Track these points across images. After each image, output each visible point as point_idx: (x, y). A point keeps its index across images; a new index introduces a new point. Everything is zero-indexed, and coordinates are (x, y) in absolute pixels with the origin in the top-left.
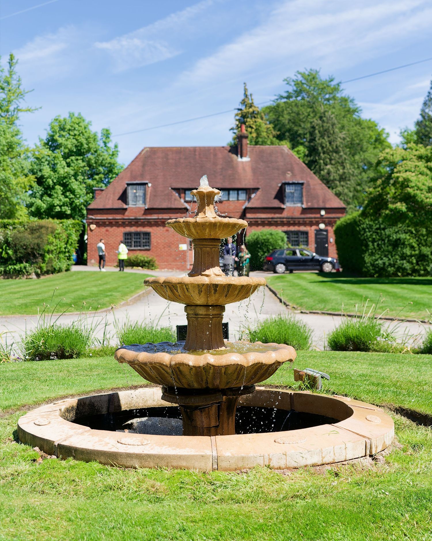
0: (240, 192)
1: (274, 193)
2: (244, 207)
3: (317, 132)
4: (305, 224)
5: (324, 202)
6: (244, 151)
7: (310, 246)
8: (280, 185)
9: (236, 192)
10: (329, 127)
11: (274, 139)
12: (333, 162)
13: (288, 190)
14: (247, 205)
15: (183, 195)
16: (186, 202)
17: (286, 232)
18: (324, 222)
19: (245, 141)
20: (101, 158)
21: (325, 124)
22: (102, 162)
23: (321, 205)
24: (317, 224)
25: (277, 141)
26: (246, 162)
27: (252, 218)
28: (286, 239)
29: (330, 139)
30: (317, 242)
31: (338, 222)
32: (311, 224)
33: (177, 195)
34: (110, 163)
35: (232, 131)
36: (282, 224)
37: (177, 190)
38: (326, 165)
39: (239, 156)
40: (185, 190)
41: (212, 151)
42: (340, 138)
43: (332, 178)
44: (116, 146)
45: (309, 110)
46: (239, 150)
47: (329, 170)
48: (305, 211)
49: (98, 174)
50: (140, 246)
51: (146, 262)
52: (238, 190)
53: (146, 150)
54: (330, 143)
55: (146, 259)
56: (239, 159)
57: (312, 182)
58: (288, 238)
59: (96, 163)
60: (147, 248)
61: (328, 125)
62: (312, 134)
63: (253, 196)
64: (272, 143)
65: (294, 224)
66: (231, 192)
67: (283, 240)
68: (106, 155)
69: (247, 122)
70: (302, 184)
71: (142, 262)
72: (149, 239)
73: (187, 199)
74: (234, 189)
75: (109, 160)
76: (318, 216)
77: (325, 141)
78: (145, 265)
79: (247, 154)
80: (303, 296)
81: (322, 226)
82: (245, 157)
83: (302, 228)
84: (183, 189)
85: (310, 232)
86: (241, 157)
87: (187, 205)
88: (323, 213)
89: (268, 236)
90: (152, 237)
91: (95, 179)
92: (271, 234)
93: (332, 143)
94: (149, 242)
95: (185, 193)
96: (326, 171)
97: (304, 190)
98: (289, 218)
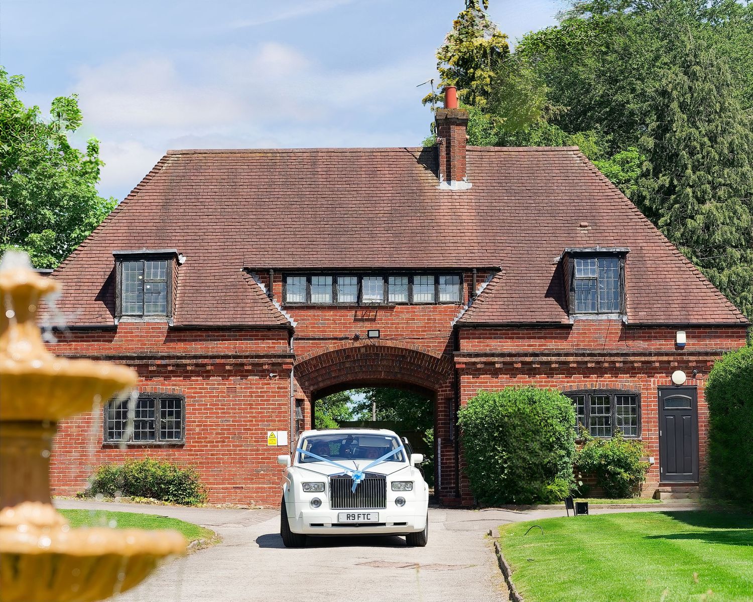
0: (442, 279)
1: (544, 282)
2: (453, 323)
3: (675, 105)
4: (631, 370)
5: (684, 307)
6: (456, 162)
7: (644, 434)
8: (558, 259)
9: (431, 279)
10: (710, 90)
11: (553, 129)
12: (721, 192)
13: (583, 272)
14: (464, 315)
15: (277, 287)
16: (287, 307)
17: (575, 396)
18: (684, 366)
19: (458, 133)
20: (49, 184)
21: (698, 85)
22: (50, 195)
23: (677, 317)
24: (668, 370)
25: (562, 133)
26: (462, 193)
27: (477, 355)
28: (573, 415)
29: (712, 126)
30: (663, 424)
31: (719, 366)
32: (649, 370)
33: (262, 286)
34: (73, 197)
35: (429, 105)
36: (566, 370)
37: (261, 273)
38: (701, 201)
39: (442, 176)
40: (285, 274)
41: (363, 162)
42: (741, 123)
43: (718, 237)
44: (93, 149)
45: (656, 44)
46: (443, 160)
47: (709, 215)
48: (629, 331)
49: (38, 229)
50: (152, 435)
51: (170, 483)
52: (437, 273)
53: (174, 158)
54: (713, 139)
55: (170, 475)
56: (443, 186)
57: (649, 251)
58: (581, 411)
59: (33, 195)
60: (174, 440)
61: (707, 86)
62: (661, 112)
63: (481, 288)
64: (547, 139)
65: (600, 371)
66: (417, 279)
67: (565, 419)
68: (62, 174)
69: (473, 78)
70: (622, 255)
71: (159, 481)
72: (178, 415)
73: (291, 298)
74: (425, 272)
75: (71, 188)
76: (668, 346)
77: (699, 133)
78: (167, 492)
79: (463, 170)
80: (573, 582)
81: (679, 377)
82: (460, 179)
83: (625, 383)
84: (276, 270)
85: (644, 394)
86: (449, 179)
87: (288, 317)
88: (681, 337)
89: (521, 406)
90: (188, 409)
91: (32, 243)
92: (532, 401)
93: (720, 139)
94: (178, 425)
95: (284, 281)
96: (700, 218)
97: (627, 273)
98: (583, 355)
